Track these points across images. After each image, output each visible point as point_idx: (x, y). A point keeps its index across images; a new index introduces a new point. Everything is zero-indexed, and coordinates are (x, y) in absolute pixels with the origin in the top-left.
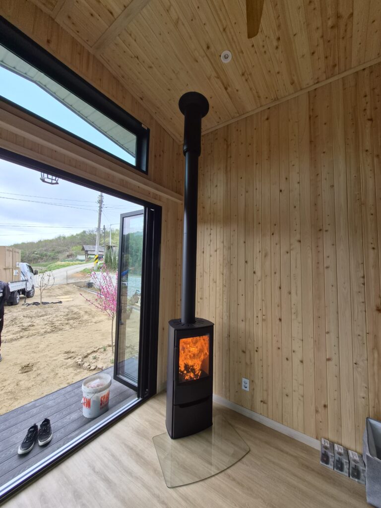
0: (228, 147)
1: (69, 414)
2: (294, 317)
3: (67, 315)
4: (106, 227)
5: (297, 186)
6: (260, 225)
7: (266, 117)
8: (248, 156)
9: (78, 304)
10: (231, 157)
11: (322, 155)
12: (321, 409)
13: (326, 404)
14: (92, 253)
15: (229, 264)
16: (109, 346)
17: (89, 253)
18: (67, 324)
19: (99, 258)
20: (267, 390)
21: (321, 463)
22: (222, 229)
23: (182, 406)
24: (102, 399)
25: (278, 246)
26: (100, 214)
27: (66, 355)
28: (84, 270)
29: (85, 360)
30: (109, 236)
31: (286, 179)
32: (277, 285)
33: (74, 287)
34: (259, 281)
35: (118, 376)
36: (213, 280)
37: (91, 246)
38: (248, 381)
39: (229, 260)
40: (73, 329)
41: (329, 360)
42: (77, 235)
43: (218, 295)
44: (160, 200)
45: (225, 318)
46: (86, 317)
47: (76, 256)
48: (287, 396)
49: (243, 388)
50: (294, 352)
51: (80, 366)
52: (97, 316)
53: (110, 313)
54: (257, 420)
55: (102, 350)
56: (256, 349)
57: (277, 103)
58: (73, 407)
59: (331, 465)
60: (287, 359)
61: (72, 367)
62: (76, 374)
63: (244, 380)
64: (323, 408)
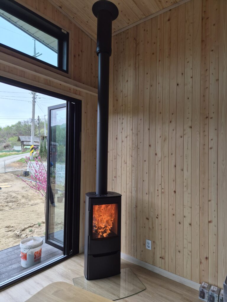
0: (137, 46)
1: (11, 265)
2: (185, 189)
3: (7, 199)
4: (40, 118)
5: (190, 80)
6: (161, 114)
7: (167, 18)
8: (153, 54)
9: (16, 190)
10: (139, 55)
11: (211, 52)
12: (204, 261)
13: (208, 256)
14: (28, 143)
15: (137, 147)
16: (43, 223)
17: (25, 143)
18: (7, 206)
19: (35, 149)
20: (164, 249)
21: (199, 298)
22: (131, 118)
23: (95, 256)
24: (36, 254)
25: (175, 131)
26: (34, 105)
27: (6, 229)
28: (21, 160)
29: (23, 232)
30: (44, 127)
31: (182, 74)
32: (173, 164)
33: (12, 176)
34: (160, 161)
35: (49, 240)
36: (124, 161)
37: (27, 137)
38: (150, 242)
39: (137, 145)
40: (12, 210)
41: (210, 222)
42: (13, 126)
43: (128, 174)
44: (80, 95)
45: (134, 192)
46: (23, 200)
47: (13, 147)
48: (179, 252)
49: (147, 248)
50: (185, 217)
51: (18, 236)
52: (33, 200)
53: (43, 194)
54: (157, 272)
55: (37, 226)
56: (156, 216)
57: (177, 5)
58: (13, 261)
59: (206, 299)
60: (180, 223)
61: (12, 237)
62: (15, 242)
63: (147, 241)
64: (205, 260)
